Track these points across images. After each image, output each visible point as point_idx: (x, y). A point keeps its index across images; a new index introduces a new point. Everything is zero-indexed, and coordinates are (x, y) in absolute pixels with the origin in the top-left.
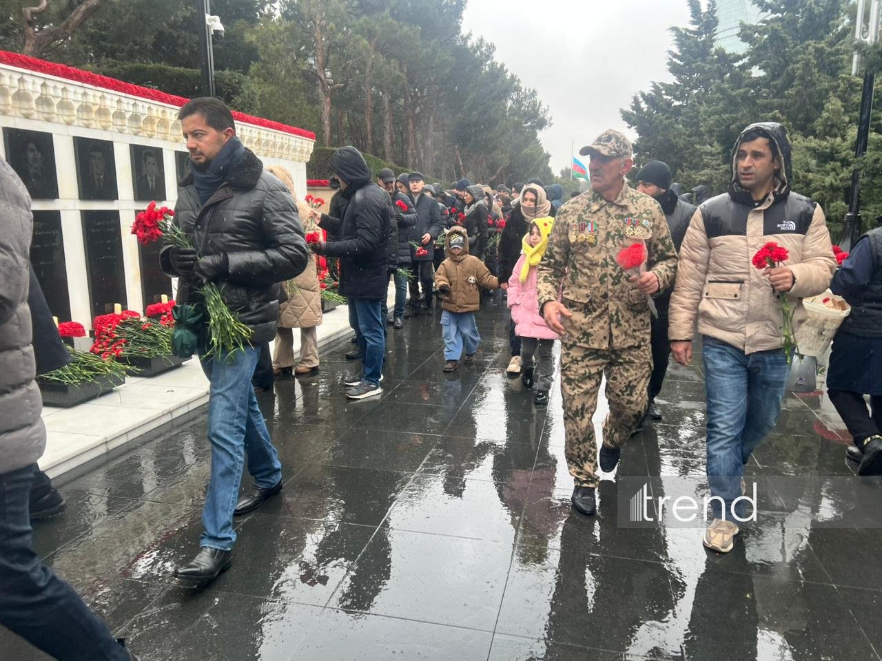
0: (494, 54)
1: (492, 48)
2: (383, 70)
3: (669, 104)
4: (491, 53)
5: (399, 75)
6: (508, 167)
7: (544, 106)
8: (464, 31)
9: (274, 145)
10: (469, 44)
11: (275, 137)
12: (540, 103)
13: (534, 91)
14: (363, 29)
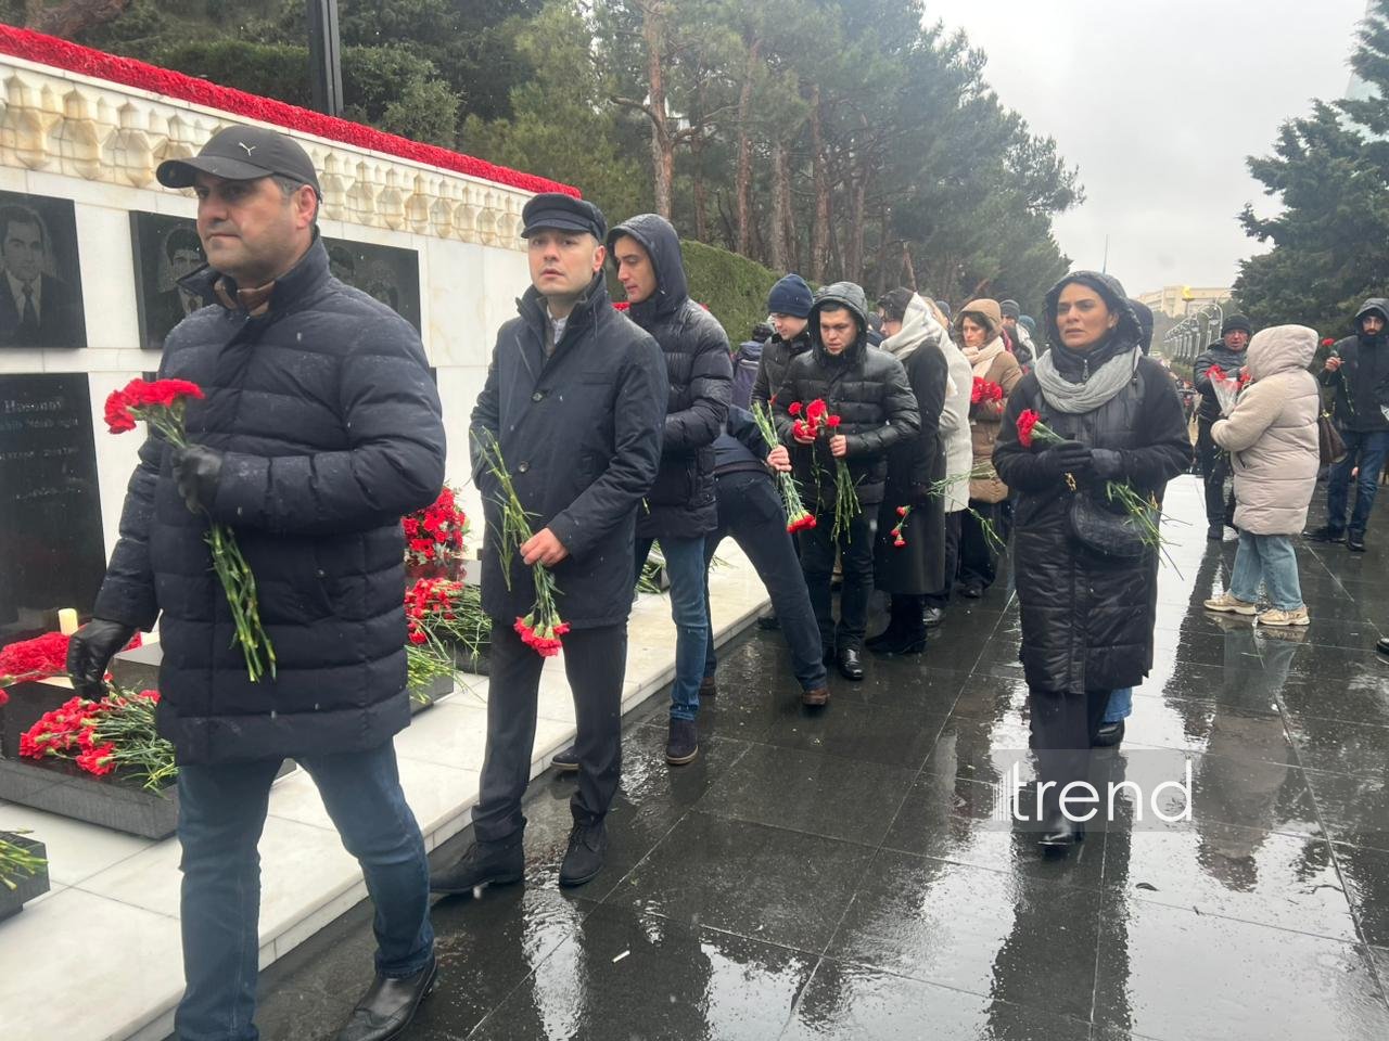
0: (984, 70)
1: (979, 58)
2: (769, 92)
3: (1355, 140)
4: (978, 68)
5: (796, 105)
6: (996, 280)
7: (1068, 168)
8: (927, 23)
9: (466, 210)
10: (937, 44)
11: (466, 191)
12: (1060, 162)
13: (1050, 141)
14: (732, 17)
